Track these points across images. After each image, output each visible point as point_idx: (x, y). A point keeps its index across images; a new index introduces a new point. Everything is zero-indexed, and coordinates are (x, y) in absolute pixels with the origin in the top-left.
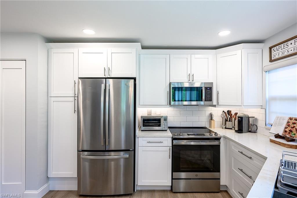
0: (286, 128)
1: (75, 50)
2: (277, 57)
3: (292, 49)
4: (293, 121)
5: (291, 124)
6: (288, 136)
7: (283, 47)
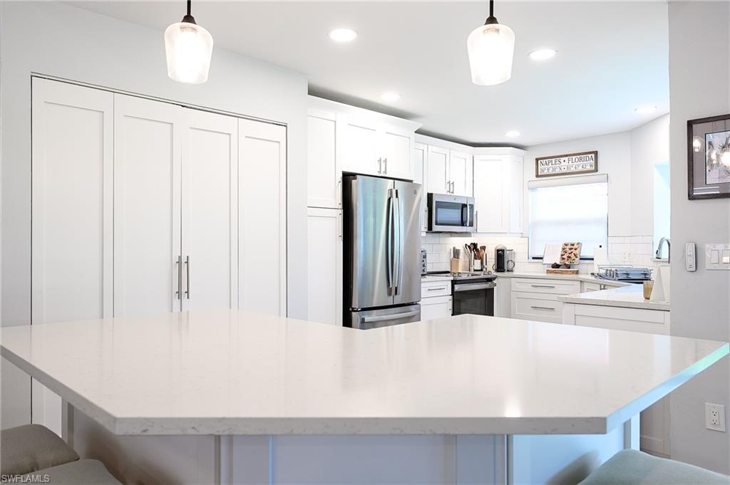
0: (562, 255)
1: (332, 116)
2: (546, 172)
3: (566, 167)
4: (569, 247)
5: (567, 249)
6: (567, 263)
7: (553, 163)
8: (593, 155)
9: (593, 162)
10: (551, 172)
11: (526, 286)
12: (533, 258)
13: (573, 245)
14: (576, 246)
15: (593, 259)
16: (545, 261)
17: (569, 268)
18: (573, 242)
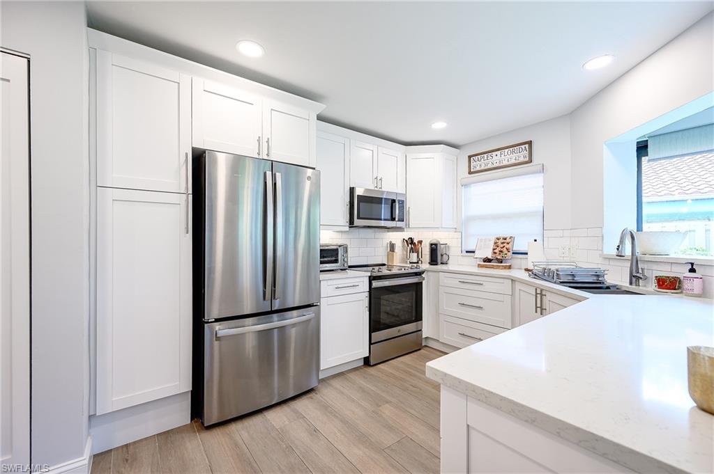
0: (494, 249)
2: (478, 168)
3: (498, 162)
4: (502, 241)
5: (499, 243)
6: (499, 257)
7: (486, 158)
8: (527, 146)
9: (526, 153)
10: (483, 167)
11: (453, 282)
12: (467, 252)
13: (505, 239)
14: (508, 240)
15: (527, 254)
16: (477, 254)
17: (501, 262)
18: (505, 236)
